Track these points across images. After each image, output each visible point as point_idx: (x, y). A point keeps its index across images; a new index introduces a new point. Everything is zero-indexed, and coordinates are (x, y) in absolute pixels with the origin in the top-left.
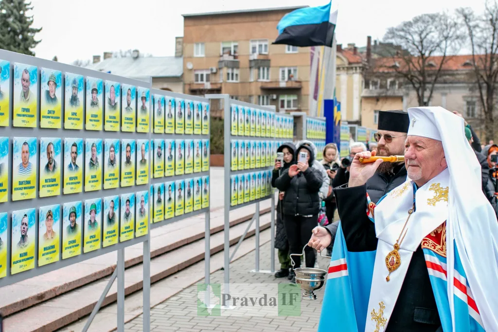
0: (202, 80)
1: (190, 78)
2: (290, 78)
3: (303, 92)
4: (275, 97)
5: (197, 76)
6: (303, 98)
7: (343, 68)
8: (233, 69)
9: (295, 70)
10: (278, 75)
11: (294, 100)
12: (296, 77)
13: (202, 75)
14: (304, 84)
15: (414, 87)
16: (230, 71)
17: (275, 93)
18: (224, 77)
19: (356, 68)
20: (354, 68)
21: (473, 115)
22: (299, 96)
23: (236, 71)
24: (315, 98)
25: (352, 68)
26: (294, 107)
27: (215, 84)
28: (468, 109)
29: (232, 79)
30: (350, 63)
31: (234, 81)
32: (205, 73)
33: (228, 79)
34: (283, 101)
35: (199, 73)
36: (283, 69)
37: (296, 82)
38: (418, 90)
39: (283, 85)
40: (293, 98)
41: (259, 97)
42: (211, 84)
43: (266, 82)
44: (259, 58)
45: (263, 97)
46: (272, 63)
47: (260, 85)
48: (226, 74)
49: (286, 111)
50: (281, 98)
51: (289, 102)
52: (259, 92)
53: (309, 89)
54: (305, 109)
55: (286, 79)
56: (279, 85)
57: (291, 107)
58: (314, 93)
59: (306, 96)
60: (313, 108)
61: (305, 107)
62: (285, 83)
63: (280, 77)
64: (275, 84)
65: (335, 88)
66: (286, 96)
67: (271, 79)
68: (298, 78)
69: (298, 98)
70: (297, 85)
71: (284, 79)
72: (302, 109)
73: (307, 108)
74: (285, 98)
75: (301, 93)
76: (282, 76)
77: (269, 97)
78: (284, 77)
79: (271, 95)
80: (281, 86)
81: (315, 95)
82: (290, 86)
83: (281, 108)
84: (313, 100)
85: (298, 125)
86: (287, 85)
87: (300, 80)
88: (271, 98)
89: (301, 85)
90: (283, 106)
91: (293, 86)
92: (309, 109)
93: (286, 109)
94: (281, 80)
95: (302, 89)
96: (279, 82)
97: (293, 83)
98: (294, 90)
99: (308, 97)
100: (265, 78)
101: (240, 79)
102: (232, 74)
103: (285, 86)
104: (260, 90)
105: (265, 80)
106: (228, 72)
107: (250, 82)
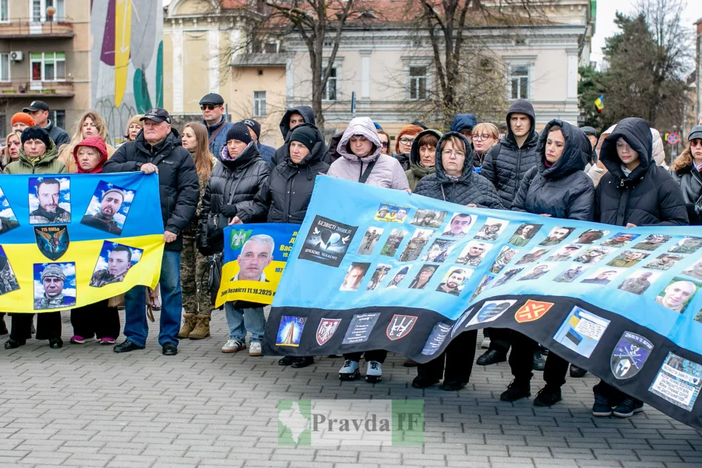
2: (49, 17)
3: (77, 44)
4: (19, 56)
6: (77, 57)
7: (213, 18)
9: (59, 1)
10: (26, 9)
11: (58, 62)
12: (62, 14)
14: (77, 30)
17: (18, 50)
19: (235, 18)
20: (232, 20)
22: (69, 54)
24: (108, 57)
25: (228, 18)
26: (58, 78)
28: (413, 82)
30: (223, 10)
34: (37, 66)
37: (60, 24)
38: (310, 43)
39: (36, 30)
40: (55, 59)
43: (1, 26)
49: (43, 83)
50: (33, 59)
51: (49, 66)
53: (89, 40)
54: (82, 81)
55: (43, 20)
56: (29, 30)
57: (53, 78)
58: (104, 49)
59: (83, 54)
60: (100, 80)
61: (80, 78)
62: (40, 27)
63: (31, 15)
64: (18, 28)
65: (161, 44)
66: (43, 54)
67: (11, 19)
68: (64, 16)
69: (66, 58)
70: (64, 32)
71: (39, 19)
72: (75, 81)
73: (85, 80)
74: (41, 58)
75: (72, 48)
76: (34, 14)
77: (7, 56)
78: (39, 14)
79: (11, 53)
80: (32, 32)
81: (106, 53)
82: (49, 32)
83: (33, 79)
84: (102, 64)
85: (67, 113)
86: (43, 30)
87: (71, 21)
88: (12, 59)
89: (72, 31)
90: (37, 76)
91: (54, 32)
92: (90, 80)
93: (43, 80)
94: (31, 20)
95: (75, 39)
96: (28, 25)
97: (53, 27)
98: (59, 42)
99: (87, 56)
100: (1, 17)
103: (40, 33)
105: (0, 21)
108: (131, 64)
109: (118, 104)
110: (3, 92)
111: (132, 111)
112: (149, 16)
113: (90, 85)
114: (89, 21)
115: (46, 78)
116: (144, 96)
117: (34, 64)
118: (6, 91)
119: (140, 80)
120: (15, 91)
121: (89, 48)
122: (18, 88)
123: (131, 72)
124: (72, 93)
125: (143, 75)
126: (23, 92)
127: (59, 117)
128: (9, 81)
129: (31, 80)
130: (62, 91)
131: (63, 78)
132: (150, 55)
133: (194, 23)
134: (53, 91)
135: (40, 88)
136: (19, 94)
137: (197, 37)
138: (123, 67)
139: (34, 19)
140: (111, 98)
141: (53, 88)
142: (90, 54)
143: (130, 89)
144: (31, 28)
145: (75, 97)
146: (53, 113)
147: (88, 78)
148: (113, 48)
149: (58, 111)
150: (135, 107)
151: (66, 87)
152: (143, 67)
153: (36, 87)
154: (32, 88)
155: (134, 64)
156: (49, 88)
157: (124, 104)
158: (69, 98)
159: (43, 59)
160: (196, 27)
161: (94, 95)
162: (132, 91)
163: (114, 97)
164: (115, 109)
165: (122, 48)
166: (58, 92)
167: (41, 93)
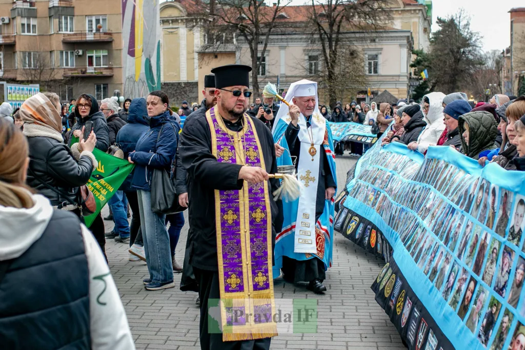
2: (98, 30)
3: (114, 45)
4: (81, 53)
6: (115, 53)
7: (182, 20)
8: (29, 18)
9: (104, 20)
10: (84, 25)
11: (103, 56)
12: (106, 28)
14: (115, 37)
15: (247, 39)
16: (25, 21)
17: (80, 49)
18: (19, 28)
21: (316, 71)
22: (110, 51)
23: (33, 22)
24: (132, 53)
25: (192, 20)
26: (103, 65)
27: (8, 37)
29: (29, 31)
30: (189, 15)
31: (31, 34)
33: (24, 31)
34: (91, 58)
36: (90, 19)
37: (105, 33)
38: (250, 43)
39: (90, 37)
40: (102, 53)
41: (62, 52)
42: (4, 37)
43: (69, 35)
44: (59, 5)
45: (67, 53)
46: (77, 12)
47: (62, 38)
48: (20, 26)
49: (95, 68)
50: (89, 54)
51: (98, 58)
52: (61, 47)
53: (123, 42)
54: (118, 66)
55: (94, 31)
56: (86, 38)
57: (100, 65)
58: (129, 48)
59: (119, 51)
60: (128, 66)
61: (117, 65)
62: (93, 36)
63: (87, 29)
64: (80, 37)
65: (159, 42)
66: (94, 51)
67: (75, 31)
68: (107, 29)
69: (108, 53)
70: (107, 38)
71: (92, 31)
72: (113, 67)
73: (120, 66)
74: (93, 53)
75: (112, 47)
76: (89, 28)
77: (73, 52)
78: (92, 28)
79: (76, 51)
80: (88, 39)
82: (98, 38)
83: (89, 66)
84: (128, 56)
85: (109, 86)
86: (94, 37)
87: (110, 32)
88: (76, 54)
89: (112, 38)
90: (91, 64)
91: (101, 38)
92: (123, 66)
93: (95, 66)
94: (87, 32)
95: (113, 43)
96: (85, 34)
97: (101, 36)
98: (105, 44)
99: (121, 52)
100: (69, 30)
101: (38, 31)
102: (29, 25)
103: (93, 39)
104: (61, 44)
105: (69, 32)
106: (23, 22)
107: (50, 35)
108: (143, 55)
109: (137, 79)
110: (72, 74)
111: (144, 84)
112: (153, 26)
113: (122, 69)
114: (121, 32)
115: (96, 66)
116: (150, 74)
117: (89, 57)
118: (73, 73)
119: (148, 65)
120: (78, 73)
121: (122, 47)
122: (80, 72)
123: (144, 60)
124: (112, 74)
125: (150, 61)
126: (83, 73)
127: (104, 88)
128: (74, 67)
129: (87, 67)
130: (106, 73)
131: (106, 65)
132: (154, 50)
133: (170, 23)
134: (101, 73)
135: (93, 71)
136: (81, 75)
137: (172, 32)
138: (139, 57)
139: (89, 31)
140: (133, 76)
141: (101, 71)
143: (143, 70)
144: (87, 36)
145: (114, 76)
146: (101, 86)
148: (134, 47)
149: (103, 84)
150: (146, 81)
151: (108, 70)
152: (150, 57)
153: (90, 70)
154: (88, 71)
155: (145, 55)
156: (99, 71)
157: (140, 79)
158: (110, 77)
160: (171, 26)
161: (125, 75)
162: (144, 71)
163: (135, 75)
164: (136, 84)
165: (139, 46)
166: (104, 73)
167: (94, 74)
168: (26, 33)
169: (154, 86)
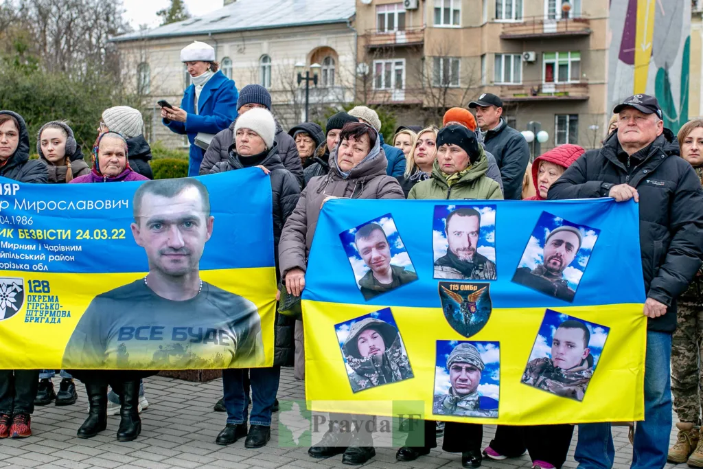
0: (391, 27)
1: (369, 23)
2: (565, 14)
3: (593, 43)
4: (532, 57)
5: (382, 16)
6: (593, 56)
10: (541, 7)
11: (573, 63)
12: (579, 10)
13: (391, 16)
14: (594, 26)
16: (441, 4)
17: (531, 51)
18: (431, 16)
22: (584, 53)
23: (455, 4)
24: (627, 55)
26: (572, 79)
27: (414, 32)
29: (447, 21)
31: (451, 25)
32: (396, 11)
33: (438, 22)
34: (550, 67)
35: (386, 11)
37: (575, 20)
39: (550, 28)
40: (570, 59)
41: (498, 56)
42: (408, 33)
43: (512, 25)
45: (508, 58)
47: (499, 31)
48: (433, 11)
49: (556, 85)
50: (547, 60)
51: (563, 67)
52: (499, 47)
53: (608, 37)
54: (598, 82)
55: (558, 17)
56: (543, 29)
57: (567, 80)
58: (623, 46)
59: (600, 53)
60: (617, 80)
61: (596, 79)
62: (555, 25)
63: (546, 12)
64: (531, 27)
65: (688, 40)
66: (557, 54)
67: (525, 17)
68: (581, 12)
69: (581, 58)
70: (580, 29)
71: (554, 17)
72: (590, 82)
73: (602, 81)
74: (555, 58)
75: (588, 45)
76: (549, 11)
77: (519, 57)
78: (554, 11)
79: (524, 53)
80: (546, 31)
81: (626, 51)
82: (564, 30)
83: (546, 81)
84: (620, 62)
85: (580, 118)
86: (558, 28)
87: (588, 17)
88: (524, 60)
89: (588, 28)
90: (550, 78)
91: (569, 29)
92: (606, 81)
93: (556, 82)
94: (546, 18)
95: (591, 37)
96: (542, 23)
97: (569, 25)
98: (574, 41)
99: (604, 55)
100: (514, 15)
101: (463, 20)
102: (447, 10)
103: (555, 31)
104: (498, 41)
105: (513, 21)
106: (437, 6)
107: (482, 26)
108: (653, 63)
110: (514, 95)
112: (675, 9)
113: (606, 86)
114: (607, 16)
115: (559, 80)
116: (666, 99)
117: (548, 65)
118: (518, 95)
119: (662, 81)
120: (526, 94)
121: (607, 45)
122: (529, 91)
123: (653, 72)
124: (588, 95)
125: (666, 74)
126: (535, 95)
127: (571, 121)
128: (521, 83)
129: (544, 82)
130: (575, 94)
131: (577, 79)
132: (675, 53)
134: (566, 93)
135: (552, 90)
136: (530, 97)
138: (643, 66)
139: (549, 16)
141: (566, 90)
142: (607, 53)
143: (651, 90)
144: (545, 26)
145: (590, 100)
146: (565, 117)
147: (604, 79)
148: (633, 45)
149: (570, 115)
151: (580, 89)
152: (667, 66)
153: (549, 90)
154: (545, 91)
155: (656, 63)
156: (562, 90)
158: (583, 101)
159: (557, 59)
161: (610, 98)
165: (643, 45)
166: (571, 94)
167: (553, 96)
168: (442, 25)
169: (673, 121)
